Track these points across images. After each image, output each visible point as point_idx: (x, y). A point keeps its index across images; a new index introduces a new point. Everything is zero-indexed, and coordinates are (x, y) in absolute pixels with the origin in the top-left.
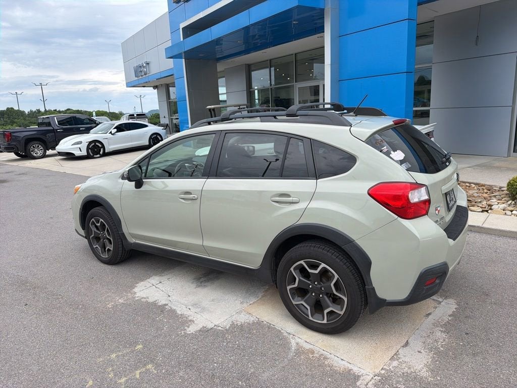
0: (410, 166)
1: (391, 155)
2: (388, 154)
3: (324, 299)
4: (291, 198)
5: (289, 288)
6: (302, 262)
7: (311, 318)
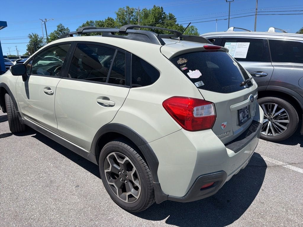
0: (203, 84)
1: (188, 74)
2: (185, 72)
3: (128, 184)
4: (110, 101)
5: (106, 171)
6: (113, 153)
7: (118, 196)
